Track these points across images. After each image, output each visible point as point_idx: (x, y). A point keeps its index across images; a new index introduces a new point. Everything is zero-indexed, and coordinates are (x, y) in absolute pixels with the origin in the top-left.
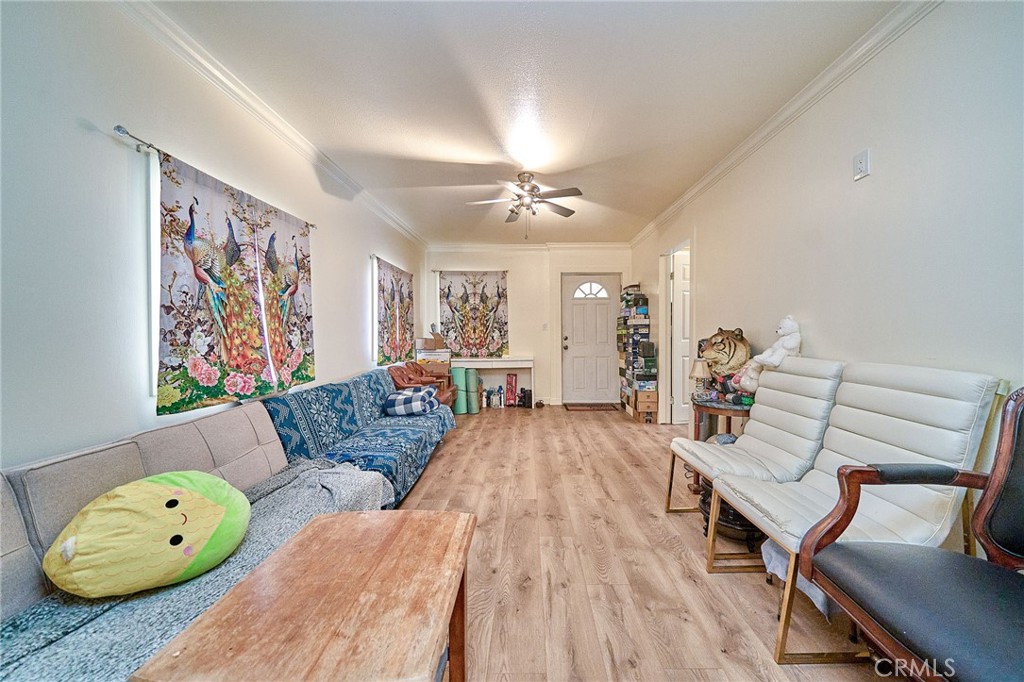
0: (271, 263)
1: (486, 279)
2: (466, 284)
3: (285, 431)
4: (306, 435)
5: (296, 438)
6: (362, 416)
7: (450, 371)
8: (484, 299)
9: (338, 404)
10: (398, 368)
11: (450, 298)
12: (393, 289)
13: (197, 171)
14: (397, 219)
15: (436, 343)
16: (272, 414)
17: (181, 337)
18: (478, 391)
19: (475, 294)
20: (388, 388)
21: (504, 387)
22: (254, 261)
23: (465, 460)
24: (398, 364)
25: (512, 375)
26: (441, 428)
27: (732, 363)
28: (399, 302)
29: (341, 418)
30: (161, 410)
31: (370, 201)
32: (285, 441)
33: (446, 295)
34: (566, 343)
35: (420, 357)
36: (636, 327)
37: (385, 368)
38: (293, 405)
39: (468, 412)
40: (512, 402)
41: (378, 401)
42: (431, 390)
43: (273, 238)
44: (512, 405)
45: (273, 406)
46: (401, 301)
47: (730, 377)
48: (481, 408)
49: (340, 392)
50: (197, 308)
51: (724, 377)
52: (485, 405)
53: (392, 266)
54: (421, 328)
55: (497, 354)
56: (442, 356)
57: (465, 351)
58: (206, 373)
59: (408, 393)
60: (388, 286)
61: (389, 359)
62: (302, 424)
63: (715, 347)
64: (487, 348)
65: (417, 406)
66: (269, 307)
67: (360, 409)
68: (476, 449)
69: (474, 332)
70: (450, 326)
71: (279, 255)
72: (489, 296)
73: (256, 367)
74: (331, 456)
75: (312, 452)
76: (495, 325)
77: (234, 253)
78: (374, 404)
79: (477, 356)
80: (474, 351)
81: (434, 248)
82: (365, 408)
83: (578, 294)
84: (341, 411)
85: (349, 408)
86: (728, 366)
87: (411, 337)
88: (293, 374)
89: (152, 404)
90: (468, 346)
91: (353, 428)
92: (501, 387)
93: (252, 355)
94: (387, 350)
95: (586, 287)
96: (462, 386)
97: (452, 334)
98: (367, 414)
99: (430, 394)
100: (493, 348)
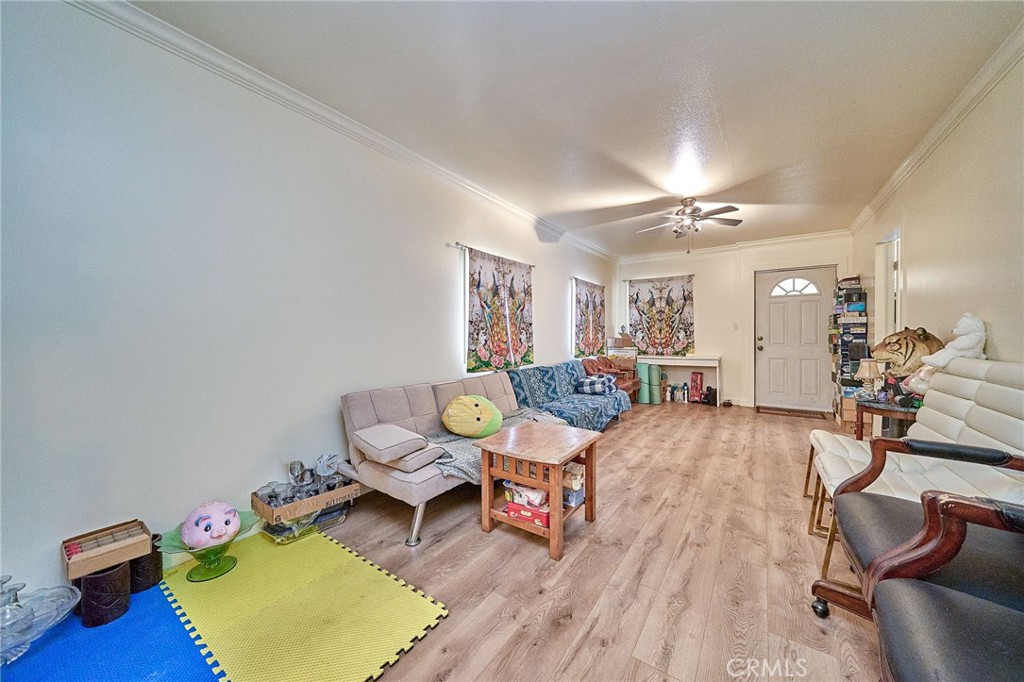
0: (512, 294)
1: (672, 284)
2: (652, 290)
3: (517, 389)
4: (528, 395)
5: (523, 395)
6: (561, 391)
7: (635, 366)
8: (669, 302)
9: (546, 379)
10: (591, 361)
11: (638, 304)
12: (587, 300)
13: (482, 252)
14: (591, 246)
15: (625, 342)
16: (512, 379)
17: (476, 336)
18: (660, 385)
19: (661, 298)
20: (580, 373)
21: (689, 384)
22: (504, 294)
23: (633, 433)
24: (591, 357)
25: (697, 373)
26: (616, 406)
27: (908, 364)
28: (594, 310)
29: (548, 389)
30: (469, 371)
31: (570, 238)
32: (517, 395)
33: (634, 301)
34: (759, 343)
35: (611, 353)
36: (847, 326)
37: (580, 360)
38: (522, 376)
39: (651, 403)
40: (697, 398)
41: (573, 382)
42: (611, 377)
43: (513, 279)
44: (696, 402)
45: (512, 375)
46: (594, 308)
47: (903, 379)
48: (664, 400)
49: (547, 372)
50: (481, 321)
51: (896, 379)
52: (668, 399)
53: (586, 283)
54: (612, 329)
55: (682, 352)
56: (630, 353)
57: (651, 349)
58: (484, 354)
59: (594, 378)
60: (583, 298)
61: (583, 353)
62: (526, 388)
63: (888, 347)
64: (673, 347)
65: (598, 388)
66: (511, 318)
67: (560, 386)
68: (646, 428)
69: (660, 332)
70: (638, 328)
71: (516, 288)
72: (675, 299)
73: (504, 352)
74: (541, 408)
75: (531, 405)
76: (681, 326)
77: (496, 292)
78: (570, 383)
79: (662, 354)
80: (660, 350)
81: (624, 261)
82: (563, 385)
83: (777, 292)
84: (547, 384)
85: (552, 383)
86: (905, 368)
87: (603, 337)
88: (522, 358)
89: (465, 368)
90: (654, 345)
91: (554, 396)
92: (686, 384)
93: (503, 346)
94: (582, 347)
95: (787, 284)
96: (645, 379)
97: (640, 335)
98: (564, 390)
99: (610, 380)
100: (678, 347)
